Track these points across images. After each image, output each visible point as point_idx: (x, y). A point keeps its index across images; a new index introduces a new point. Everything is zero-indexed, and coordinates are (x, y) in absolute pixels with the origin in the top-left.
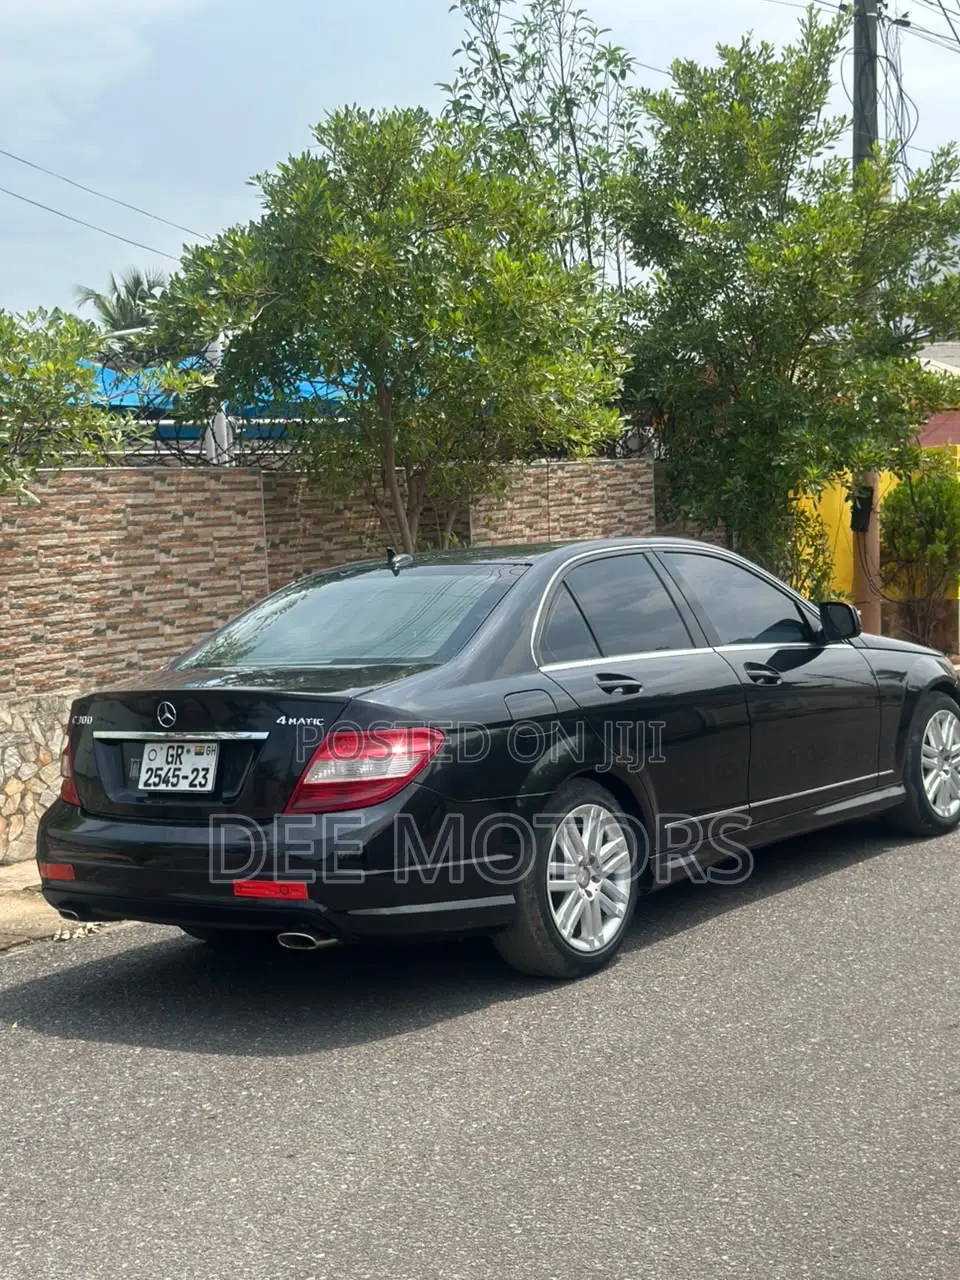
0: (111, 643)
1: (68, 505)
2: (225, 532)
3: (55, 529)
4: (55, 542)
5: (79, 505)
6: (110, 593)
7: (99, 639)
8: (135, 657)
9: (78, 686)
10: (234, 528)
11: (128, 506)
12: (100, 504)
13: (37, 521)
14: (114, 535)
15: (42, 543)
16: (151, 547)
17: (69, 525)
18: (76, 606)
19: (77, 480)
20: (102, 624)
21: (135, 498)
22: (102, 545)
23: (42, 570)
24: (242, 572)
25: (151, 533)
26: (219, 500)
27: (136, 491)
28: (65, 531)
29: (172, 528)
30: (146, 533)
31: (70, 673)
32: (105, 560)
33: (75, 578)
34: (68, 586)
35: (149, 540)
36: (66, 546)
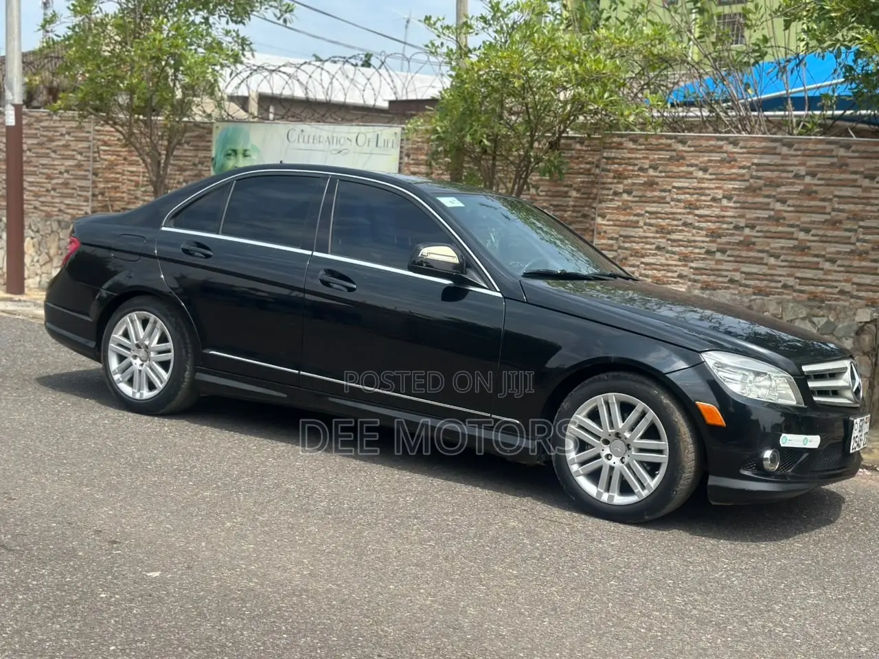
0: (718, 262)
1: (701, 159)
2: (846, 192)
3: (688, 176)
4: (686, 185)
5: (710, 161)
6: (725, 226)
7: (709, 257)
8: (737, 276)
9: (686, 286)
10: (859, 190)
11: (753, 164)
12: (730, 161)
13: (675, 169)
14: (737, 185)
15: (676, 184)
16: (768, 196)
17: (700, 174)
18: (694, 231)
19: (712, 143)
20: (713, 247)
21: (760, 158)
22: (725, 191)
23: (672, 203)
24: (860, 227)
25: (770, 185)
26: (847, 165)
27: (764, 153)
28: (696, 178)
29: (792, 184)
30: (765, 185)
31: (680, 276)
32: (725, 202)
33: (697, 212)
34: (691, 216)
35: (766, 191)
36: (695, 189)
